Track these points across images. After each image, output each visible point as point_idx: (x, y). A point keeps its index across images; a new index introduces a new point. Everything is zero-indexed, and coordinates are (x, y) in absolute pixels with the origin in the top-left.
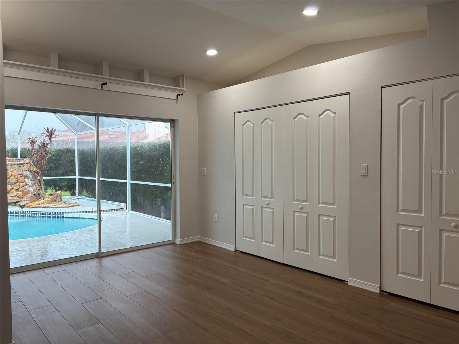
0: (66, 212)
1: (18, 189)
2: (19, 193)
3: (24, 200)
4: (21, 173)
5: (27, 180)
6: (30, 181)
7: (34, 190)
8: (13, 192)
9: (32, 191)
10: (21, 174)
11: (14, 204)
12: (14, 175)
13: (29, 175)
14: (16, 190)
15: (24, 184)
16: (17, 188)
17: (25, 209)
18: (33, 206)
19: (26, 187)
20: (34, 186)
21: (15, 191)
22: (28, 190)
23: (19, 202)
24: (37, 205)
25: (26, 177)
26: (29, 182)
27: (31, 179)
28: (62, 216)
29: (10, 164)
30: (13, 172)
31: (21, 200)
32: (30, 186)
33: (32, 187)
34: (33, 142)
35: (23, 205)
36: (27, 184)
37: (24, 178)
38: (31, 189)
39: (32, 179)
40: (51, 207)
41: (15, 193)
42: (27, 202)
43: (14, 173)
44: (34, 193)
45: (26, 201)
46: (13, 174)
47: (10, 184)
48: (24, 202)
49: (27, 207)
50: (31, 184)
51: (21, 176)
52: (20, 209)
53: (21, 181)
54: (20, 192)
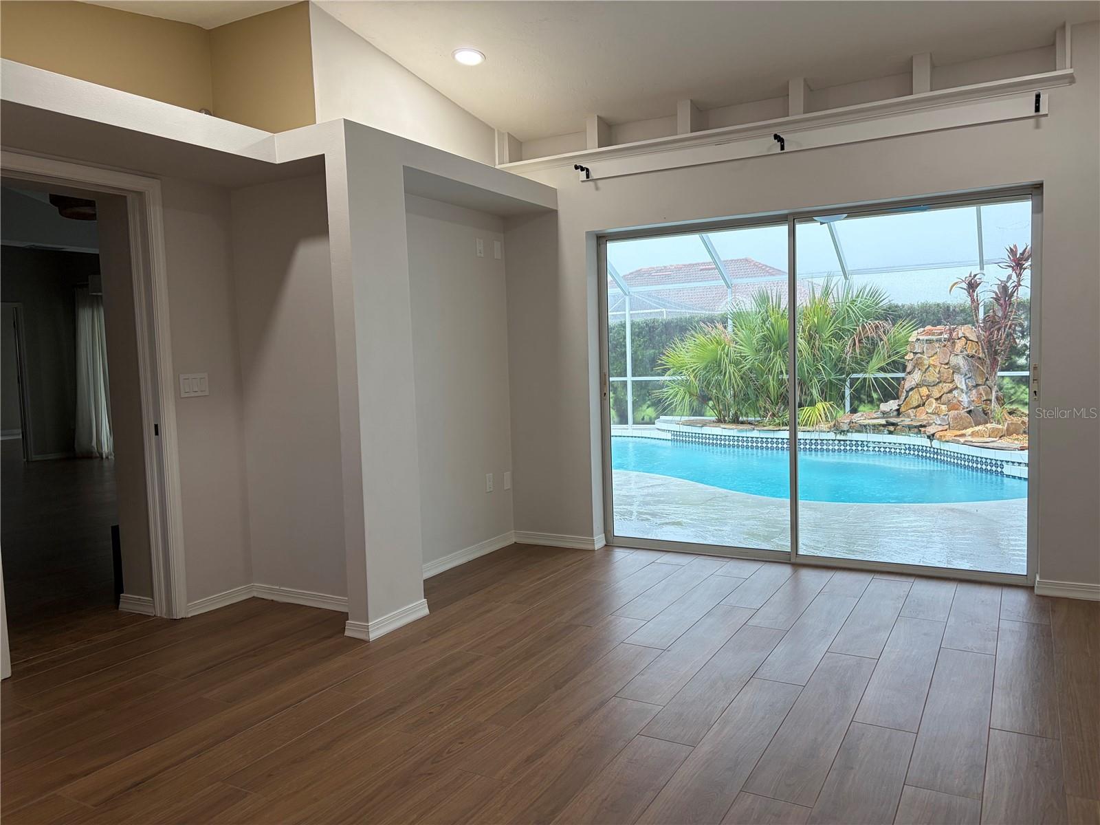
0: (1008, 462)
1: (940, 397)
2: (939, 407)
3: (936, 424)
4: (947, 361)
5: (956, 377)
6: (963, 379)
7: (973, 401)
8: (930, 405)
9: (966, 403)
10: (947, 364)
11: (916, 430)
12: (933, 365)
13: (962, 366)
14: (937, 399)
15: (951, 385)
16: (938, 396)
17: (936, 444)
18: (947, 439)
19: (955, 392)
20: (974, 391)
21: (934, 401)
22: (959, 401)
23: (925, 426)
24: (955, 436)
25: (956, 369)
26: (960, 381)
27: (966, 375)
28: (999, 469)
29: (926, 340)
30: (933, 358)
31: (928, 423)
32: (962, 390)
33: (966, 393)
34: (972, 286)
35: (932, 433)
36: (957, 388)
37: (952, 371)
38: (964, 399)
39: (968, 376)
40: (978, 444)
41: (935, 404)
42: (941, 428)
43: (933, 360)
44: (969, 409)
45: (939, 425)
46: (932, 363)
47: (926, 386)
48: (937, 426)
49: (940, 439)
50: (964, 387)
51: (946, 367)
52: (926, 442)
53: (946, 379)
54: (942, 404)
